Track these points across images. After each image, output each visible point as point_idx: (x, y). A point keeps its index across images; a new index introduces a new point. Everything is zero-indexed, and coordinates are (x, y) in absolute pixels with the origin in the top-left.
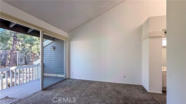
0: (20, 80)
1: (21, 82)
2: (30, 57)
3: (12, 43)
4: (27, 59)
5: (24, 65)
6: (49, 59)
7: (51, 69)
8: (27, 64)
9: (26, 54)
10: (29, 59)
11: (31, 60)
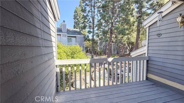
0: (114, 68)
1: (114, 70)
2: (120, 47)
3: (109, 36)
4: (118, 49)
5: (116, 54)
6: (166, 48)
7: (169, 70)
8: (118, 54)
9: (118, 46)
10: (120, 50)
11: (121, 50)
